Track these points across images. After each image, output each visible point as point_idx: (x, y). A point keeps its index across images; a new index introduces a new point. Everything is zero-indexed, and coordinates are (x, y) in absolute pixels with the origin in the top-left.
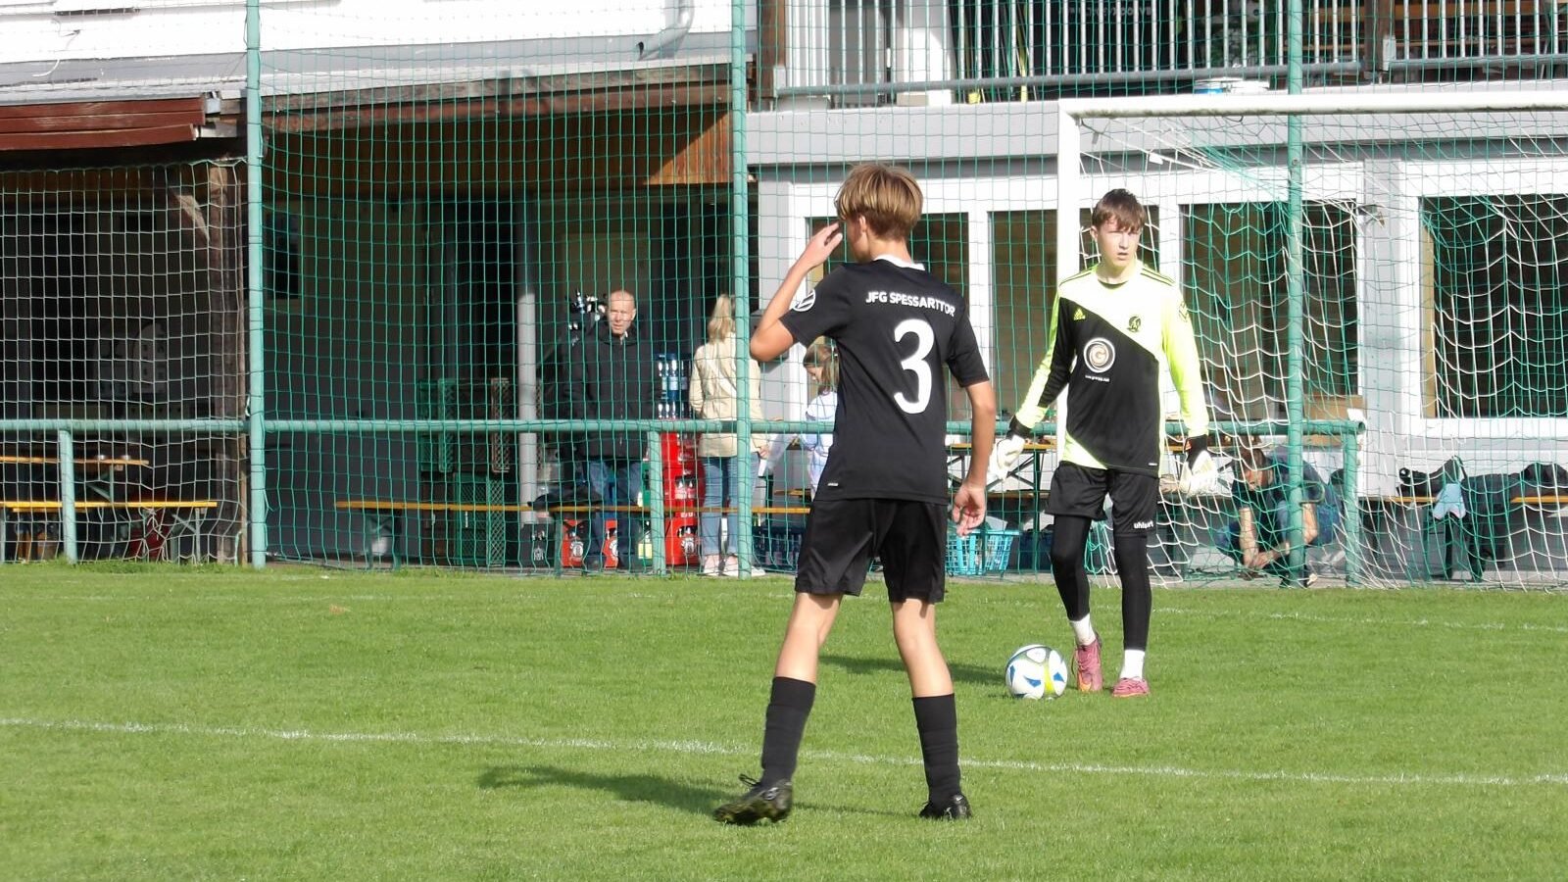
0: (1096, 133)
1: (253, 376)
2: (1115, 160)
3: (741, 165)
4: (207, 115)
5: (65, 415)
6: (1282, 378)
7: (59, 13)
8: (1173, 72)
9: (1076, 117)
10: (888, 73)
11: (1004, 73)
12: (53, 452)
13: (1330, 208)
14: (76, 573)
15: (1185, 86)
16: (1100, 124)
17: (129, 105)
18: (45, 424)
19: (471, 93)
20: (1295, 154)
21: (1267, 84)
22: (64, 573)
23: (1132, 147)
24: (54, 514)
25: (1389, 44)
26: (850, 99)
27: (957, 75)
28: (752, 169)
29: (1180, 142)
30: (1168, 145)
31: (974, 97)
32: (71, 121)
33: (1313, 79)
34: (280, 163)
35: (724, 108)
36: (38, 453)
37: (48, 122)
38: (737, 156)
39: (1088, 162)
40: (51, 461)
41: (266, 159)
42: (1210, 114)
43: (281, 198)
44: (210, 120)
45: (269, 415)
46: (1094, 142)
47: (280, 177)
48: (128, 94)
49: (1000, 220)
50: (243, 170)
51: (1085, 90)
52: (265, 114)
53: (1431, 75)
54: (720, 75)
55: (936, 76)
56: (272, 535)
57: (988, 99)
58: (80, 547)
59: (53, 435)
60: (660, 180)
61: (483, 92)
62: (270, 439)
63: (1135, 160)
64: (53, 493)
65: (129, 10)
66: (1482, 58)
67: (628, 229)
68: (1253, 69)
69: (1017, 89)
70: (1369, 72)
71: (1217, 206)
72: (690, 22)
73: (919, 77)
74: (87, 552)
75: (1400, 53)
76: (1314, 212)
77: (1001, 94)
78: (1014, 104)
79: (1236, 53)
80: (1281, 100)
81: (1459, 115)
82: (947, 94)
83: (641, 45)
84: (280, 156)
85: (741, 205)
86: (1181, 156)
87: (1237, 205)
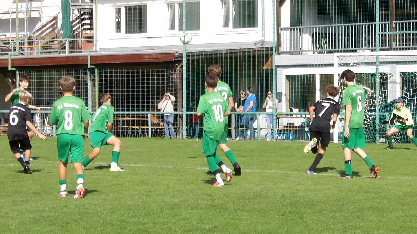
0: (341, 59)
1: (184, 104)
2: (345, 65)
3: (274, 66)
4: (176, 56)
5: (149, 111)
6: (375, 100)
7: (147, 37)
8: (354, 49)
9: (337, 56)
10: (300, 49)
11: (322, 49)
12: (147, 117)
13: (384, 73)
14: (151, 140)
15: (356, 51)
16: (341, 58)
17: (161, 54)
18: (145, 112)
19: (224, 52)
20: (377, 64)
21: (371, 51)
22: (149, 140)
23: (348, 62)
24: (147, 129)
25: (394, 43)
26: (294, 53)
27: (314, 49)
28: (276, 66)
29: (357, 61)
30: (354, 62)
31: (316, 53)
32: (151, 57)
33: (381, 50)
34: (189, 65)
35: (271, 55)
36: (144, 118)
37: (146, 57)
38: (274, 64)
39: (340, 65)
40: (147, 119)
41: (187, 64)
42: (362, 56)
43: (189, 71)
44: (176, 57)
45: (187, 111)
46: (341, 61)
47: (189, 67)
48: (161, 52)
49: (322, 76)
50: (182, 66)
51: (338, 51)
52: (187, 56)
53: (403, 49)
54: (270, 49)
55: (310, 49)
56: (187, 133)
57: (319, 53)
58: (152, 135)
59: (147, 114)
60: (264, 68)
61: (226, 52)
62: (187, 115)
63: (348, 64)
64: (147, 125)
65: (161, 37)
66: (411, 46)
67: (253, 77)
68: (369, 48)
69: (325, 52)
70: (391, 49)
71: (363, 73)
72: (264, 39)
73: (307, 49)
74: (153, 136)
75: (396, 45)
76: (381, 74)
77: (322, 52)
78: (324, 54)
79: (365, 45)
80: (374, 53)
81: (408, 56)
82: (313, 52)
83: (255, 43)
84: (189, 64)
85: (274, 72)
86: (357, 64)
87: (367, 73)
